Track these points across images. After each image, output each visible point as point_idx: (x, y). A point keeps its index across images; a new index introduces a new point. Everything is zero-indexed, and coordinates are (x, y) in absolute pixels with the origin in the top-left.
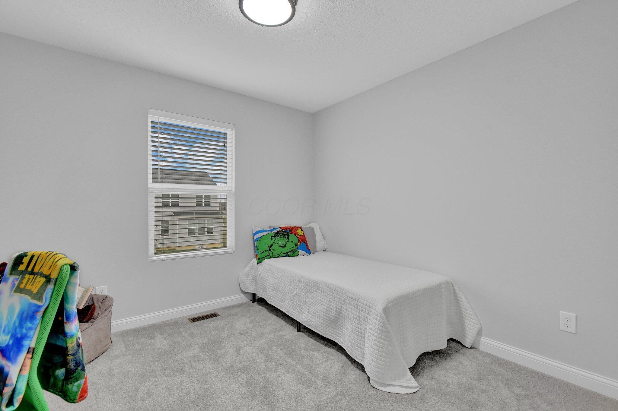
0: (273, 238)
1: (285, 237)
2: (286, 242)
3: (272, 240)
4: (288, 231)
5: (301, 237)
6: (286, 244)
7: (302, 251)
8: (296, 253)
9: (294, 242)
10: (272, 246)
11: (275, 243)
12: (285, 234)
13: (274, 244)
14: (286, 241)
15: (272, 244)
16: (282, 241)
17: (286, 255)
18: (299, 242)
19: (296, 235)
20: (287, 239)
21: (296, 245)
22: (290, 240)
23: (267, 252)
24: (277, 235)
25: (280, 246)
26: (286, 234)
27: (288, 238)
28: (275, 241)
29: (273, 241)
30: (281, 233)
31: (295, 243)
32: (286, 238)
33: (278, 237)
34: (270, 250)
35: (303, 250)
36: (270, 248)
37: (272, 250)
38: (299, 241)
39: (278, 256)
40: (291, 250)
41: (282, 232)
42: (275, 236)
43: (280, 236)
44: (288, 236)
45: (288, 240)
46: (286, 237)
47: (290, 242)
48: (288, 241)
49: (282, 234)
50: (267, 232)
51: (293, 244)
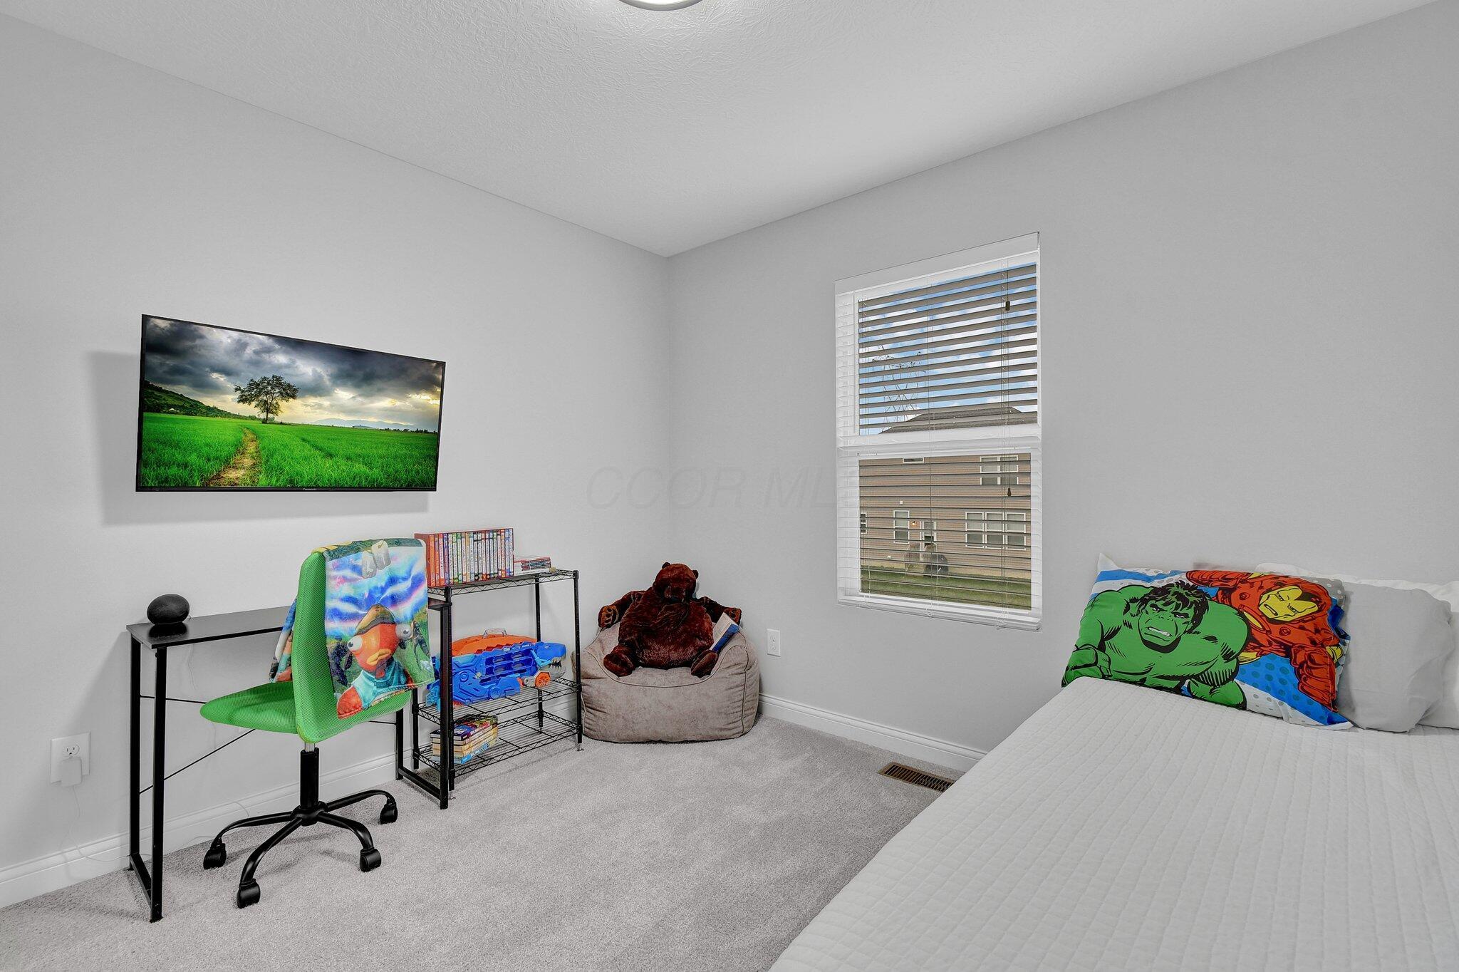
0: (1134, 606)
1: (1185, 611)
2: (1181, 631)
3: (1125, 612)
4: (1212, 591)
5: (1275, 629)
6: (1178, 640)
7: (1264, 695)
8: (1227, 690)
9: (1220, 643)
10: (1115, 632)
11: (1130, 626)
12: (1192, 599)
13: (1124, 628)
14: (1182, 628)
15: (1119, 629)
16: (1163, 624)
17: (1179, 685)
18: (1254, 648)
19: (1241, 614)
20: (1189, 619)
21: (1228, 656)
22: (1205, 627)
23: (1092, 652)
24: (1151, 598)
25: (1147, 643)
26: (1195, 602)
27: (1197, 620)
28: (1133, 621)
29: (1128, 617)
30: (1176, 593)
31: (1225, 647)
32: (1186, 616)
33: (1152, 606)
34: (1102, 647)
35: (1267, 690)
36: (1103, 639)
37: (1108, 650)
38: (1251, 642)
39: (1138, 678)
40: (1197, 670)
41: (1181, 590)
42: (1144, 601)
43: (1164, 605)
44: (1202, 608)
45: (1195, 626)
46: (1191, 612)
47: (1201, 635)
48: (1190, 632)
49: (1179, 596)
50: (1127, 582)
51: (1214, 651)
